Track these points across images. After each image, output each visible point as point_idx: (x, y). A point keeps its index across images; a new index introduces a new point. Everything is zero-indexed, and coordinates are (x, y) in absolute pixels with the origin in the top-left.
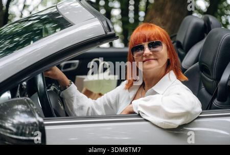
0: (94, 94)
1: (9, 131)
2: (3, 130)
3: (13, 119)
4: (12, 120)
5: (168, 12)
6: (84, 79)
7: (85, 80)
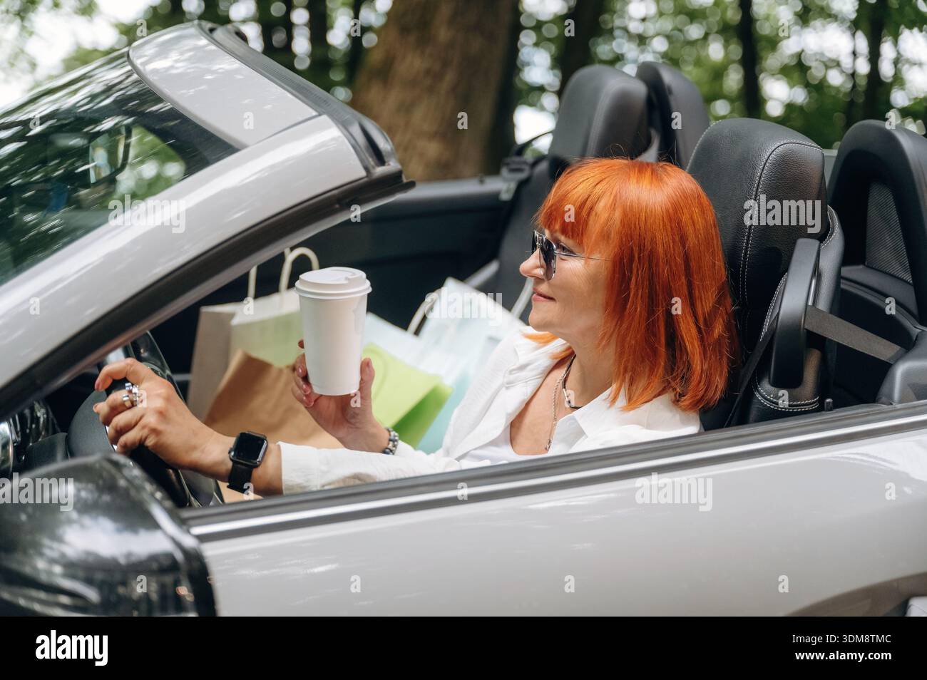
0: (273, 373)
1: (64, 600)
2: (42, 595)
3: (60, 540)
4: (55, 545)
5: (443, 33)
6: (232, 315)
7: (235, 321)
